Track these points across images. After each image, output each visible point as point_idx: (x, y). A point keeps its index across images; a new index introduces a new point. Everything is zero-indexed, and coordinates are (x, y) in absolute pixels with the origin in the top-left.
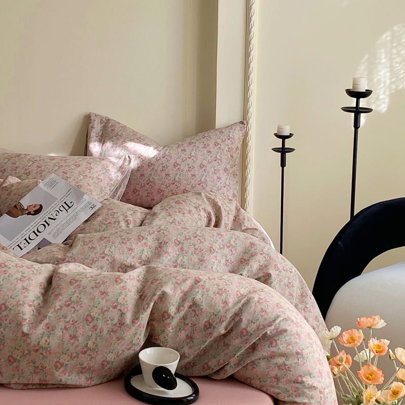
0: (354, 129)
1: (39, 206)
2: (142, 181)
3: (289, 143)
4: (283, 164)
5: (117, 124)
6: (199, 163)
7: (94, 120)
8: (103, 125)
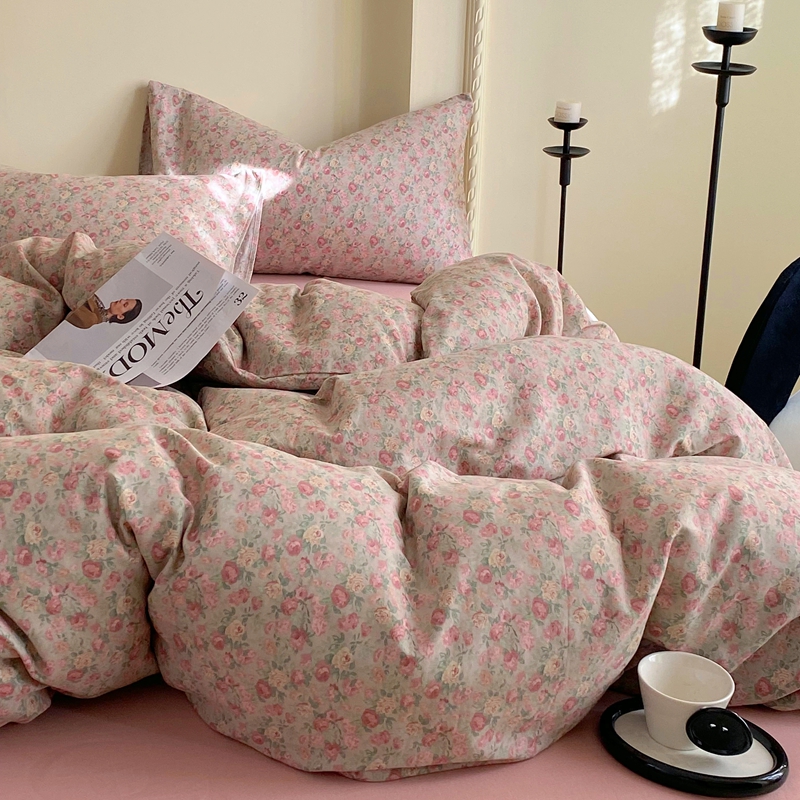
0: (716, 106)
1: (135, 303)
2: (284, 222)
3: (577, 139)
4: (564, 180)
5: (209, 105)
6: (397, 181)
7: (162, 98)
8: (180, 105)
